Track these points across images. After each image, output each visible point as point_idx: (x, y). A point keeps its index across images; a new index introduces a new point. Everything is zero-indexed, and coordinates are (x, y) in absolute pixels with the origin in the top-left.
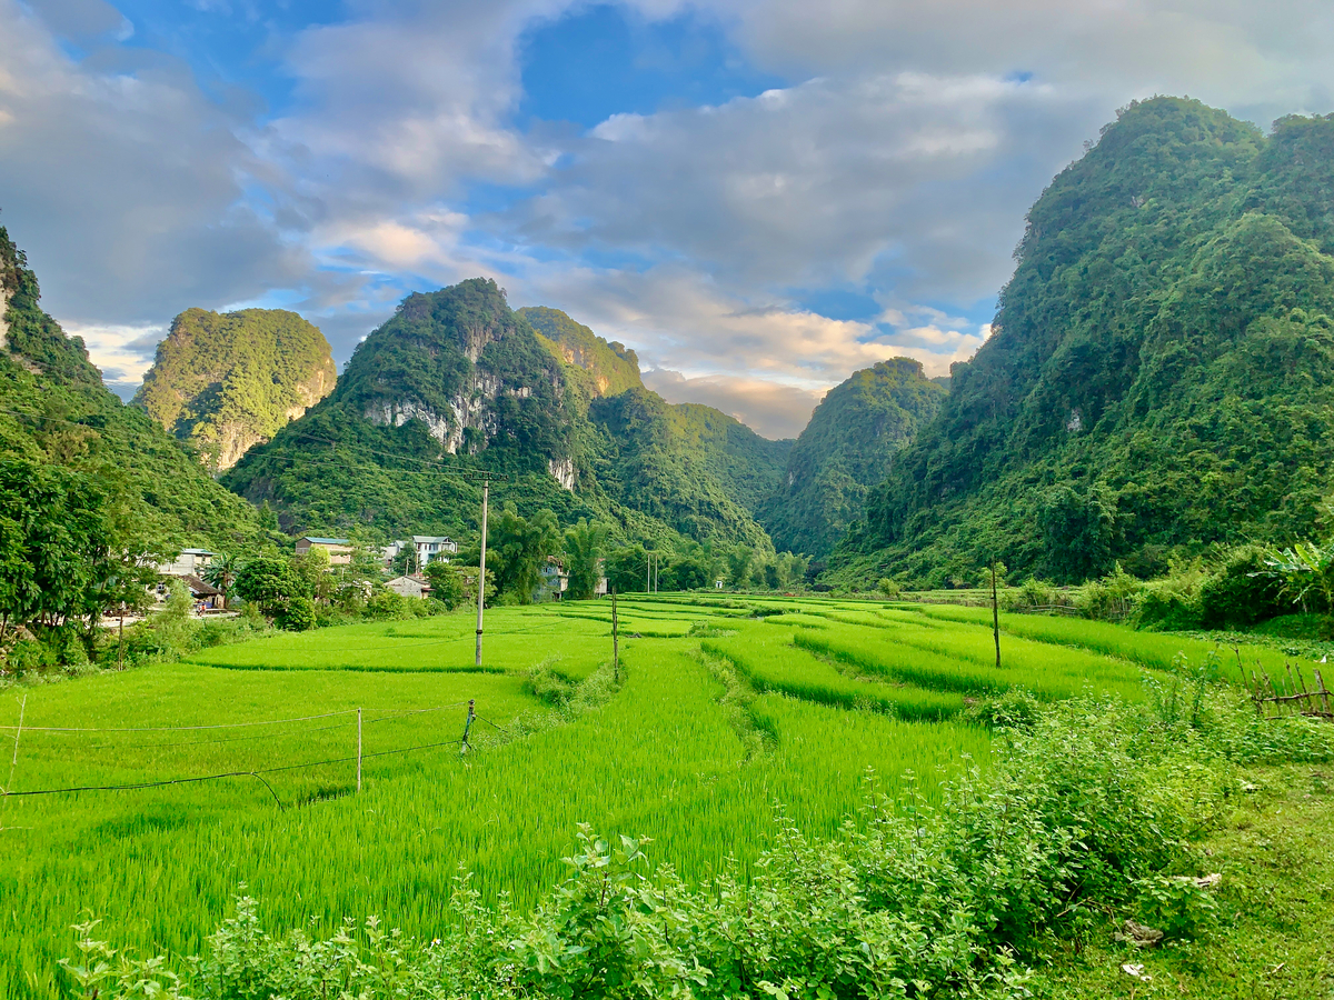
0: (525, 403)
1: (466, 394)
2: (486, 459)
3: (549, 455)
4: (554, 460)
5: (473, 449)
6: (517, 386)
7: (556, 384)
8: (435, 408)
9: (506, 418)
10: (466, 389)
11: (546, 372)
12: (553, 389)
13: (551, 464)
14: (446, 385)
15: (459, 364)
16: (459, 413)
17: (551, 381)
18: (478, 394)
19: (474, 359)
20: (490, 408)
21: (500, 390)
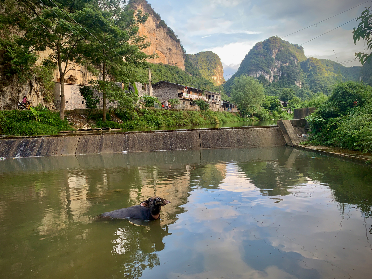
0: (288, 67)
1: (273, 67)
2: (279, 83)
3: (295, 80)
4: (296, 81)
5: (276, 80)
6: (285, 63)
7: (295, 61)
8: (266, 71)
9: (283, 71)
10: (273, 66)
11: (292, 58)
12: (295, 62)
13: (296, 82)
14: (268, 65)
15: (271, 59)
16: (272, 72)
17: (294, 60)
18: (276, 66)
19: (274, 58)
20: (279, 70)
21: (281, 65)
